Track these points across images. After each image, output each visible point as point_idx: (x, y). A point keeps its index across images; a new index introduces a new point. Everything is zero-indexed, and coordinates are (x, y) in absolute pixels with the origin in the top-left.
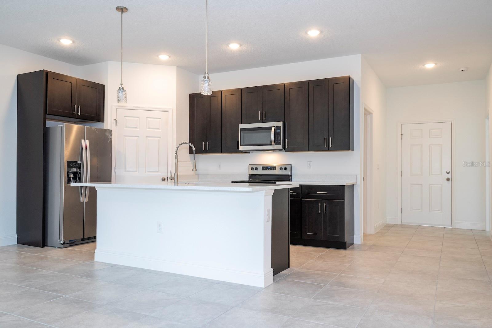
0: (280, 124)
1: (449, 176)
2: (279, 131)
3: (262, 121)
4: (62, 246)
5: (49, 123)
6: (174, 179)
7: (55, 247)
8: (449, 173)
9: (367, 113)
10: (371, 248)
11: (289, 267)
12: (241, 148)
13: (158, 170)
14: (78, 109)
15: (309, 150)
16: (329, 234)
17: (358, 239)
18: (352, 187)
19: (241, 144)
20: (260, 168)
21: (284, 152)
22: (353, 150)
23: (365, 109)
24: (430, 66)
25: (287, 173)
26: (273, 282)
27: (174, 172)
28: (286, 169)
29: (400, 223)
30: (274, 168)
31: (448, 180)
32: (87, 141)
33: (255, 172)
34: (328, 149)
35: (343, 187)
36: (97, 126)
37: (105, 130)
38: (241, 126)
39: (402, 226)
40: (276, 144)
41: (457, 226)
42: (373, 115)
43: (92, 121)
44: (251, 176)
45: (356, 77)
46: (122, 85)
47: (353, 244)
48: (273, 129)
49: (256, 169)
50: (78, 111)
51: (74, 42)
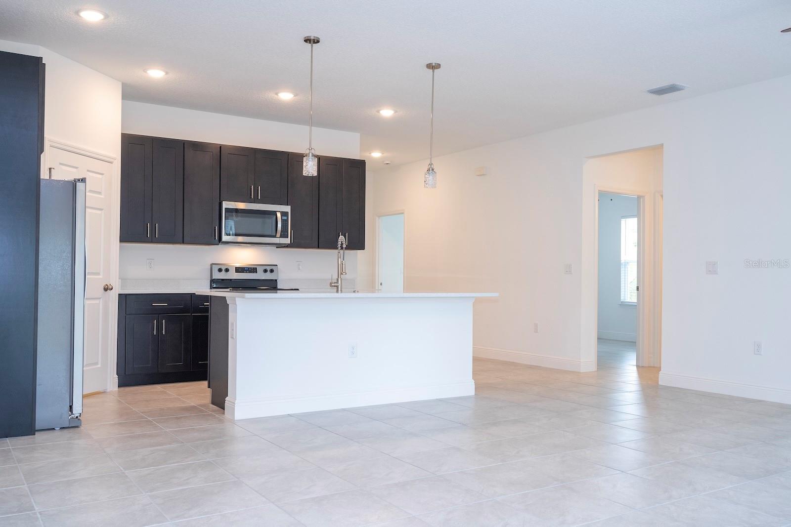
0: (287, 209)
2: (286, 218)
3: (256, 201)
6: (337, 287)
7: (54, 429)
20: (232, 271)
40: (281, 237)
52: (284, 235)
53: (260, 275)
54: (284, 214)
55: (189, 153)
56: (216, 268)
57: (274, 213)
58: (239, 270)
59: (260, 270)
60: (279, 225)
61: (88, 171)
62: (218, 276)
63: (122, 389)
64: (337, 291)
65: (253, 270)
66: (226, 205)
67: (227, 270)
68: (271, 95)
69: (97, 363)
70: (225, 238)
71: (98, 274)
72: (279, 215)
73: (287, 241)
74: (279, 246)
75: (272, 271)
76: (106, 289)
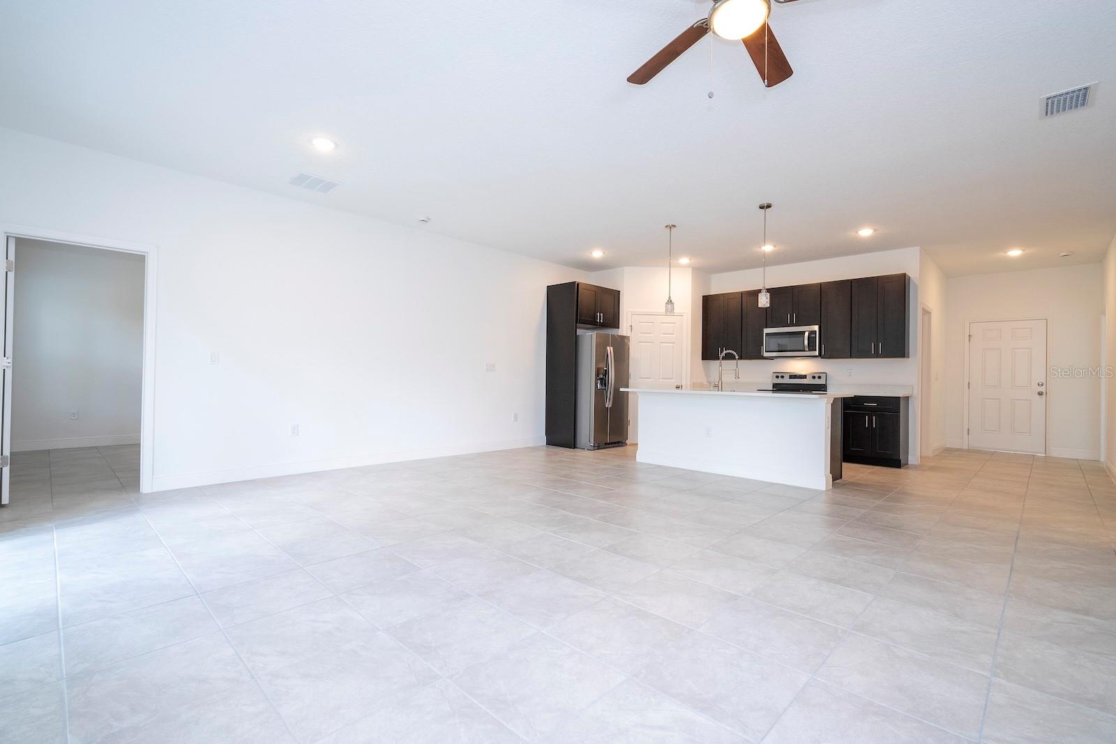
0: (816, 328)
1: (1042, 389)
2: (814, 336)
3: (792, 325)
4: (592, 449)
5: (579, 332)
6: (718, 387)
7: (584, 449)
8: (1042, 385)
9: (926, 313)
10: (932, 469)
11: (841, 478)
12: (766, 354)
13: (671, 377)
14: (600, 316)
15: (851, 357)
16: (880, 450)
17: (913, 458)
18: (907, 398)
19: (767, 350)
20: (787, 377)
21: (819, 359)
22: (908, 357)
23: (923, 309)
24: (1015, 253)
25: (822, 382)
26: (831, 487)
27: (717, 379)
28: (819, 377)
29: (966, 447)
30: (805, 377)
31: (1040, 394)
32: (612, 348)
33: (780, 381)
34: (877, 356)
35: (898, 398)
36: (612, 332)
37: (623, 337)
38: (766, 331)
39: (969, 451)
40: (810, 350)
41: (1054, 454)
42: (932, 314)
43: (612, 327)
44: (775, 385)
45: (913, 274)
46: (670, 297)
47: (907, 464)
48: (807, 334)
49: (782, 377)
50: (600, 319)
51: (604, 253)
54: (811, 332)
56: (774, 376)
57: (801, 333)
58: (791, 377)
59: (810, 377)
60: (807, 342)
64: (718, 390)
68: (757, 249)
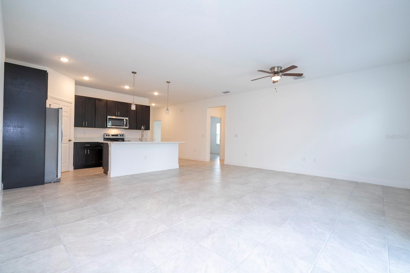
0: (127, 118)
3: (118, 116)
6: (141, 140)
7: (51, 183)
52: (126, 126)
53: (119, 137)
54: (126, 120)
55: (97, 102)
56: (105, 135)
57: (123, 120)
58: (112, 135)
59: (119, 136)
60: (125, 123)
61: (63, 106)
62: (106, 137)
63: (75, 170)
65: (117, 135)
66: (108, 117)
67: (109, 135)
68: (123, 87)
69: (66, 163)
70: (108, 126)
71: (67, 136)
72: (125, 120)
73: (127, 127)
74: (125, 129)
75: (123, 136)
76: (69, 141)
